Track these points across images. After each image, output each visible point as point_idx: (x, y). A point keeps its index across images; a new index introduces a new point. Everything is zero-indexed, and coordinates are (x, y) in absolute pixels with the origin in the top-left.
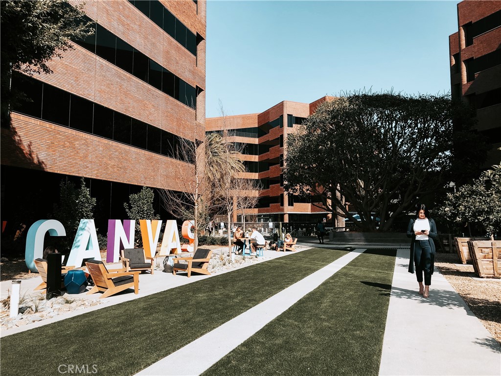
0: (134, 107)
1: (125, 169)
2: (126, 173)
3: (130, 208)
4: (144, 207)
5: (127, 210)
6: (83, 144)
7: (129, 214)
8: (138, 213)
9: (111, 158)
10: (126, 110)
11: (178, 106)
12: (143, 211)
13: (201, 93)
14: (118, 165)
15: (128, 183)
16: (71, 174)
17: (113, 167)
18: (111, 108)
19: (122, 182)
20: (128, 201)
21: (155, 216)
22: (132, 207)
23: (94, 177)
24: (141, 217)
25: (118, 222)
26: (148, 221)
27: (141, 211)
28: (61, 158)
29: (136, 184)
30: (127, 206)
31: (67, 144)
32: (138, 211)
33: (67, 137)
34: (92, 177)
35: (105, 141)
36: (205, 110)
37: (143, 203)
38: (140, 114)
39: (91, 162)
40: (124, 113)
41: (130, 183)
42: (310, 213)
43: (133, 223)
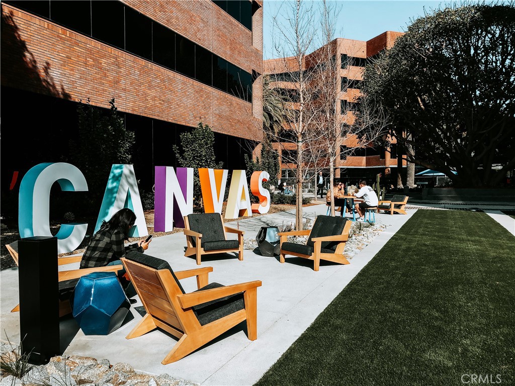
0: (177, 18)
1: (169, 102)
2: (171, 108)
3: (182, 152)
4: (202, 151)
5: (177, 155)
6: (113, 63)
7: (181, 161)
8: (194, 159)
9: (150, 87)
10: (167, 21)
11: (232, 24)
12: (200, 156)
13: (258, 11)
14: (160, 96)
15: (174, 122)
16: (99, 105)
17: (154, 99)
18: (148, 15)
19: (166, 120)
20: (178, 142)
21: (217, 163)
22: (184, 151)
23: (130, 112)
24: (198, 164)
25: (170, 170)
26: (211, 171)
27: (197, 156)
28: (83, 81)
29: (184, 124)
30: (178, 149)
31: (91, 61)
32: (194, 157)
33: (90, 50)
34: (127, 111)
35: (142, 62)
36: (262, 33)
37: (200, 145)
38: (185, 29)
39: (125, 90)
40: (166, 26)
41: (176, 122)
42: (365, 167)
43: (190, 171)
